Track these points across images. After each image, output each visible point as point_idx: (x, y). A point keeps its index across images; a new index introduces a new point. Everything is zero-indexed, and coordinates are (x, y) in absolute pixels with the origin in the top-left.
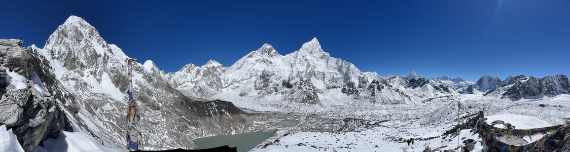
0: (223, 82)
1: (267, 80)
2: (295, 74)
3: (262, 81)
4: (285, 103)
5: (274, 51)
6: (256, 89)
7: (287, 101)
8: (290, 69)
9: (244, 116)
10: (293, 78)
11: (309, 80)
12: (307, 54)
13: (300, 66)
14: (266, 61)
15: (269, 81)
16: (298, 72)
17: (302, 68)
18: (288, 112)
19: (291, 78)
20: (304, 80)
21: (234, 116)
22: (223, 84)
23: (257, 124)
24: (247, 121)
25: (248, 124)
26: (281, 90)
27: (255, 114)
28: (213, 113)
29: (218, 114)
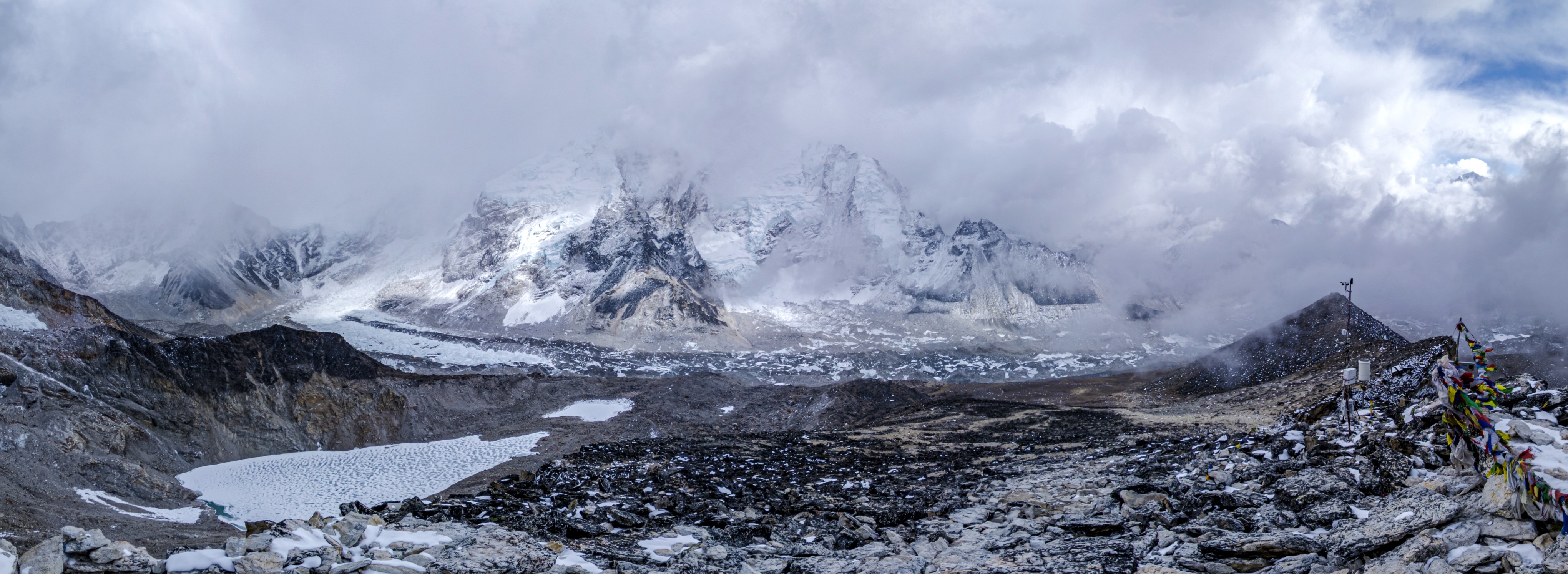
0: (298, 254)
1: (498, 237)
3: (475, 241)
6: (451, 280)
9: (397, 388)
10: (610, 231)
11: (680, 235)
15: (506, 243)
16: (635, 201)
21: (354, 385)
22: (299, 262)
23: (453, 413)
24: (411, 402)
25: (414, 413)
26: (562, 282)
27: (444, 378)
28: (257, 378)
29: (279, 385)
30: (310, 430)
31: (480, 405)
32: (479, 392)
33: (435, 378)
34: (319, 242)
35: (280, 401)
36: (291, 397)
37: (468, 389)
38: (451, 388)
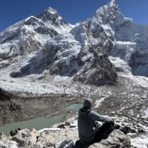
1: (52, 56)
5: (60, 18)
14: (49, 32)
19: (81, 55)
23: (37, 109)
24: (23, 107)
25: (23, 111)
27: (34, 98)
31: (45, 106)
32: (45, 102)
33: (31, 98)
37: (42, 101)
38: (36, 101)
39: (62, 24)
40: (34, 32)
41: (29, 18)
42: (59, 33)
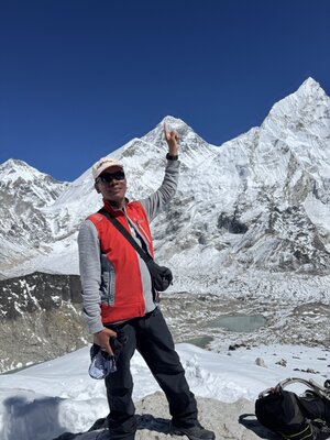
1: (177, 214)
2: (251, 195)
4: (229, 273)
7: (232, 267)
8: (237, 180)
10: (247, 207)
11: (296, 209)
12: (288, 131)
13: (267, 171)
15: (182, 218)
16: (263, 188)
17: (274, 176)
18: (238, 295)
19: (240, 207)
20: (281, 208)
22: (53, 231)
26: (217, 240)
28: (22, 308)
29: (39, 312)
30: (59, 341)
34: (68, 217)
35: (39, 323)
36: (47, 320)
39: (195, 148)
40: (141, 169)
41: (131, 143)
42: (190, 167)
